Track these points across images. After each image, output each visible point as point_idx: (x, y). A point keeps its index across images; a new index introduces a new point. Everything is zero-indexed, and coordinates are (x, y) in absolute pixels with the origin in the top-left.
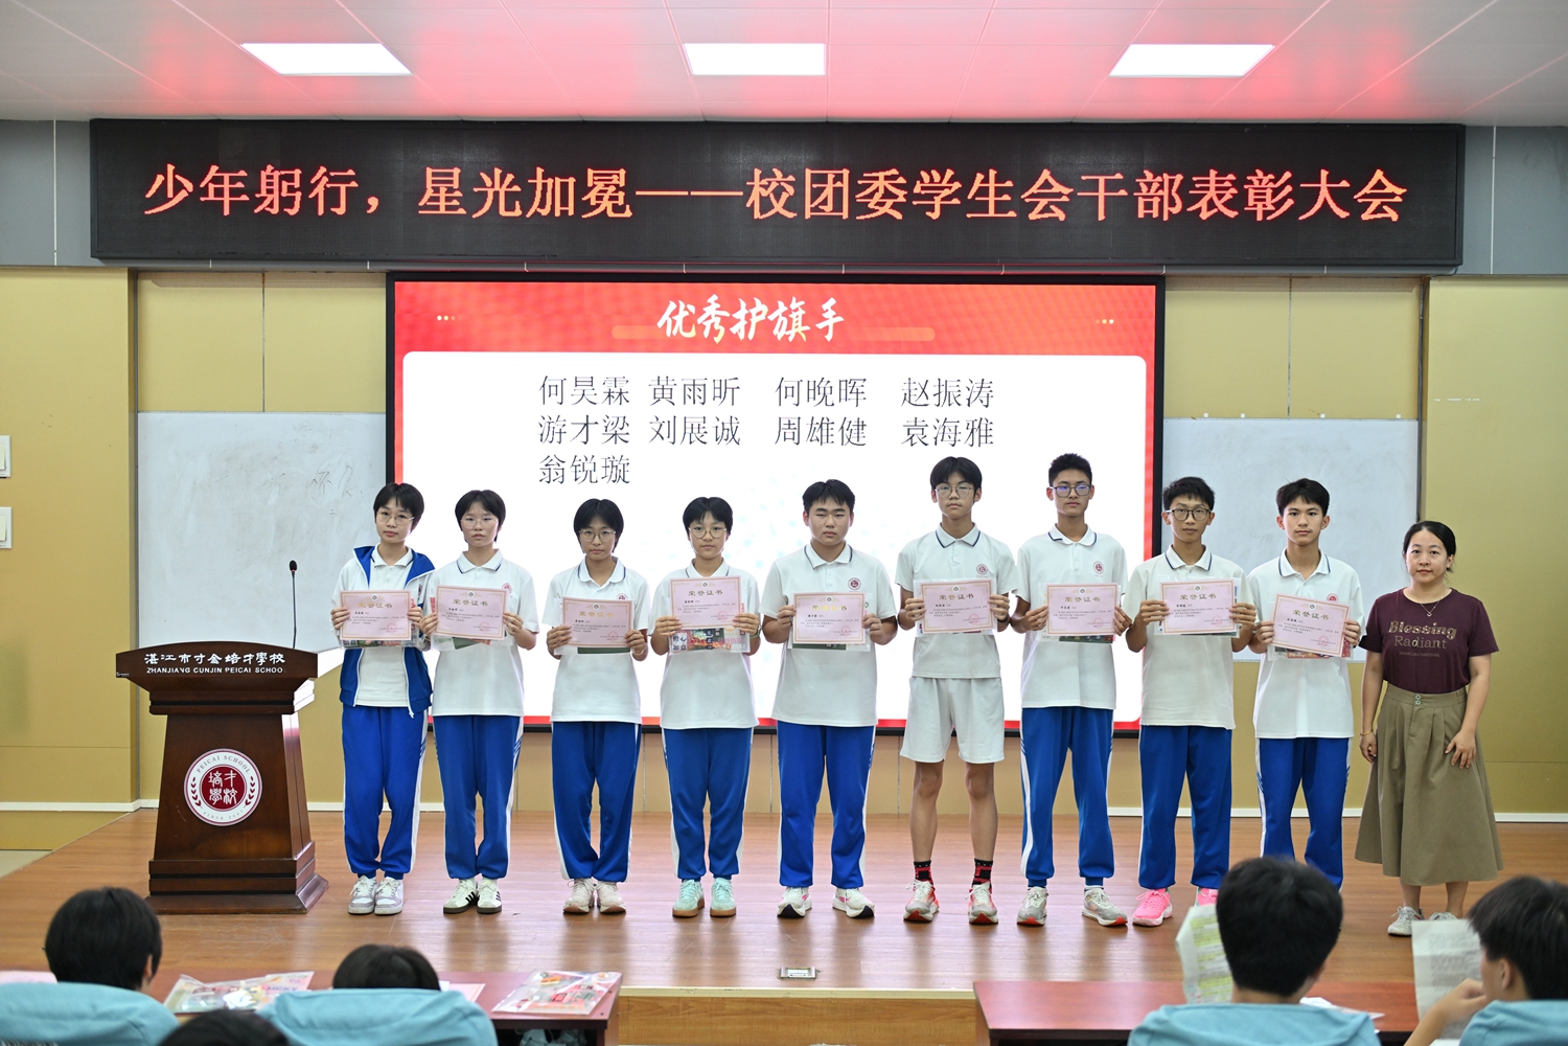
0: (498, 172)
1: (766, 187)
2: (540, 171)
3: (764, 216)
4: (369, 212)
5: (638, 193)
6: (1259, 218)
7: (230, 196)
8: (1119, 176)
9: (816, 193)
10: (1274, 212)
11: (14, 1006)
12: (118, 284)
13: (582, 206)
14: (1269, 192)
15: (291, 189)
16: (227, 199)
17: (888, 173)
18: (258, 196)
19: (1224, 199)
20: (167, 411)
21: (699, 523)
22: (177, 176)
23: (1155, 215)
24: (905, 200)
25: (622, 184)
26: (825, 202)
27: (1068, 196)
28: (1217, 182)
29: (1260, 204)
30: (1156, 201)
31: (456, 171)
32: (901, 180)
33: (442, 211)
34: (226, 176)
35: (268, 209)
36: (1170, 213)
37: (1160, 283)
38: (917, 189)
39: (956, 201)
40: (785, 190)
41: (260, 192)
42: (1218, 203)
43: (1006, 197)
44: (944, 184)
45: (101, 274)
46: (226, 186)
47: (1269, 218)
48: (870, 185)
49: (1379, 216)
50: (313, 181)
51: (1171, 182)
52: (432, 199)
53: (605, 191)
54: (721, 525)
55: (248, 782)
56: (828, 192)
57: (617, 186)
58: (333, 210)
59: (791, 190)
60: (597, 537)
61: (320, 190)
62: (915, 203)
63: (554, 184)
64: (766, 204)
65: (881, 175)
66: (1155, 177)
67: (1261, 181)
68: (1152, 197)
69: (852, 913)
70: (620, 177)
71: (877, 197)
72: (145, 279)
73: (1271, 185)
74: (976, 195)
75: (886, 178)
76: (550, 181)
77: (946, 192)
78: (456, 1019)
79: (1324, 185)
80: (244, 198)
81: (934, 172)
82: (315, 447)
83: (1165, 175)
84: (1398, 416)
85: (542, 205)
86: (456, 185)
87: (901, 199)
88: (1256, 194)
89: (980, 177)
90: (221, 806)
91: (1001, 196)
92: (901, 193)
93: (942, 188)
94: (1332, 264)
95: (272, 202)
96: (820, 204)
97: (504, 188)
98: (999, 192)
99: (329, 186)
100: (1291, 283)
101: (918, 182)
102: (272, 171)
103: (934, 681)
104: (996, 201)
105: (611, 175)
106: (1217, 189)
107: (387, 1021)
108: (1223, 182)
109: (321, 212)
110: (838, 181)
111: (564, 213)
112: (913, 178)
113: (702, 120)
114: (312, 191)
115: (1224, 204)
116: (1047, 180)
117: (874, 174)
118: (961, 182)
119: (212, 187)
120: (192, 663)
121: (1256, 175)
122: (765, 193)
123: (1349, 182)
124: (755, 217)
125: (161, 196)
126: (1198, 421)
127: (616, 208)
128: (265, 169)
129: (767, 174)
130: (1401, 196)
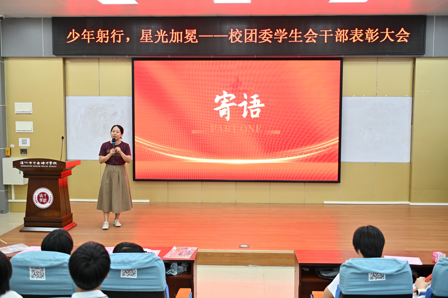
0: (161, 30)
1: (234, 34)
2: (173, 30)
3: (234, 42)
4: (127, 42)
5: (199, 36)
6: (369, 41)
8: (331, 30)
9: (248, 36)
10: (373, 40)
11: (33, 257)
12: (60, 62)
13: (184, 40)
14: (372, 35)
15: (106, 36)
16: (89, 38)
18: (97, 37)
19: (360, 37)
20: (74, 96)
22: (75, 33)
23: (341, 41)
24: (272, 37)
25: (195, 34)
26: (250, 38)
27: (317, 36)
29: (369, 38)
30: (341, 37)
31: (150, 30)
32: (271, 32)
33: (147, 41)
34: (89, 32)
35: (100, 41)
36: (345, 40)
37: (341, 60)
38: (275, 34)
39: (286, 38)
40: (239, 35)
42: (358, 38)
43: (300, 36)
44: (283, 33)
45: (55, 59)
46: (89, 35)
47: (372, 42)
48: (262, 33)
49: (402, 41)
50: (112, 33)
51: (345, 32)
52: (144, 38)
53: (191, 36)
55: (49, 197)
56: (251, 35)
57: (194, 34)
58: (117, 41)
59: (241, 35)
61: (114, 36)
62: (275, 38)
63: (177, 34)
64: (234, 39)
66: (340, 31)
67: (370, 31)
70: (194, 32)
71: (265, 37)
72: (67, 60)
73: (373, 32)
74: (292, 36)
75: (267, 31)
76: (175, 33)
78: (154, 261)
79: (387, 32)
80: (93, 38)
81: (280, 30)
82: (113, 105)
83: (343, 30)
84: (407, 96)
85: (174, 39)
86: (150, 34)
87: (271, 37)
88: (368, 35)
89: (292, 31)
90: (42, 203)
91: (298, 36)
93: (282, 34)
94: (389, 54)
95: (101, 39)
97: (163, 35)
99: (116, 35)
100: (377, 59)
101: (276, 32)
102: (101, 31)
104: (297, 38)
105: (192, 31)
106: (358, 34)
107: (135, 261)
108: (359, 32)
109: (114, 42)
110: (254, 32)
111: (179, 42)
112: (274, 31)
113: (217, 16)
114: (111, 36)
115: (360, 38)
116: (311, 32)
117: (264, 30)
118: (287, 32)
119: (85, 35)
120: (33, 164)
121: (368, 30)
122: (234, 36)
123: (394, 31)
124: (231, 42)
125: (71, 38)
126: (352, 97)
127: (194, 40)
128: (99, 30)
129: (235, 30)
130: (408, 35)
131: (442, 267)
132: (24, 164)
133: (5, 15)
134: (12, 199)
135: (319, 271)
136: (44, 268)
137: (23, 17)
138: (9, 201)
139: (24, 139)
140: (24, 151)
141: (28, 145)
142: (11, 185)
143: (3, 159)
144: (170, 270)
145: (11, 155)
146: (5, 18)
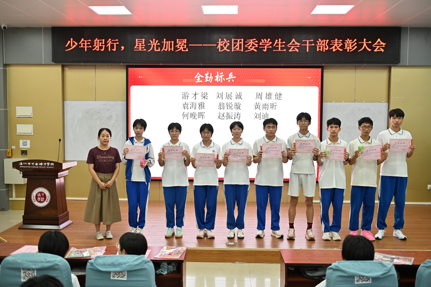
0: (154, 40)
1: (222, 43)
2: (165, 40)
3: (222, 51)
4: (122, 50)
5: (189, 45)
6: (348, 51)
7: (87, 46)
8: (312, 40)
9: (235, 45)
10: (352, 49)
11: (24, 259)
12: (59, 69)
13: (176, 48)
14: (351, 44)
15: (102, 44)
16: (86, 47)
17: (253, 40)
18: (94, 46)
19: (339, 46)
20: (72, 101)
21: (172, 130)
22: (73, 41)
23: (321, 50)
24: (257, 47)
25: (186, 43)
26: (237, 47)
27: (299, 45)
28: (337, 42)
29: (348, 47)
30: (322, 47)
31: (144, 40)
32: (257, 42)
33: (140, 50)
34: (86, 41)
35: (96, 49)
36: (325, 50)
37: (322, 68)
38: (261, 44)
39: (270, 47)
40: (227, 44)
41: (94, 45)
42: (338, 47)
43: (283, 46)
44: (267, 42)
45: (54, 66)
46: (86, 44)
47: (350, 51)
48: (249, 43)
49: (379, 50)
50: (107, 42)
51: (326, 42)
52: (137, 47)
53: (181, 45)
54: (178, 130)
55: (47, 196)
56: (238, 45)
57: (184, 43)
58: (113, 50)
59: (228, 44)
60: (206, 134)
61: (109, 45)
62: (260, 47)
63: (168, 43)
64: (222, 48)
65: (251, 40)
66: (321, 41)
67: (348, 41)
68: (321, 46)
69: (277, 237)
70: (185, 41)
71: (250, 46)
72: (66, 67)
73: (351, 42)
74: (276, 45)
75: (253, 41)
76: (167, 42)
77: (268, 45)
78: (143, 263)
79: (365, 43)
80: (90, 47)
81: (265, 40)
82: (108, 110)
83: (324, 40)
84: (383, 102)
85: (165, 48)
86: (143, 43)
87: (257, 46)
88: (347, 45)
89: (277, 41)
90: (40, 202)
91: (282, 46)
92: (256, 45)
93: (267, 44)
94: (367, 63)
95: (97, 48)
96: (236, 48)
97: (156, 44)
98: (281, 44)
99: (111, 43)
100: (356, 68)
101: (261, 42)
102: (97, 40)
103: (297, 174)
104: (281, 47)
105: (183, 40)
106: (337, 44)
107: (125, 263)
108: (339, 42)
109: (109, 50)
110: (240, 42)
111: (171, 50)
112: (260, 41)
113: (206, 26)
114: (107, 45)
115: (339, 47)
116: (294, 41)
117: (250, 40)
118: (272, 42)
119: (82, 44)
120: (31, 165)
121: (347, 40)
122: (222, 45)
123: (371, 42)
124: (219, 51)
125: (69, 46)
126: (332, 103)
127: (184, 49)
128: (95, 39)
129: (222, 40)
130: (385, 45)
131: (427, 269)
132: (23, 165)
133: (8, 25)
134: (13, 198)
135: (305, 271)
136: (36, 270)
137: (24, 27)
138: (10, 199)
139: (25, 141)
140: (24, 152)
141: (28, 146)
142: (12, 184)
143: (5, 160)
144: (160, 270)
145: (12, 156)
146: (8, 28)
